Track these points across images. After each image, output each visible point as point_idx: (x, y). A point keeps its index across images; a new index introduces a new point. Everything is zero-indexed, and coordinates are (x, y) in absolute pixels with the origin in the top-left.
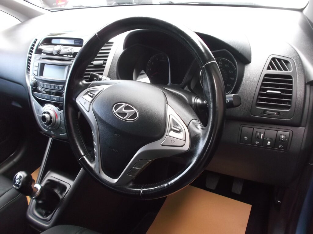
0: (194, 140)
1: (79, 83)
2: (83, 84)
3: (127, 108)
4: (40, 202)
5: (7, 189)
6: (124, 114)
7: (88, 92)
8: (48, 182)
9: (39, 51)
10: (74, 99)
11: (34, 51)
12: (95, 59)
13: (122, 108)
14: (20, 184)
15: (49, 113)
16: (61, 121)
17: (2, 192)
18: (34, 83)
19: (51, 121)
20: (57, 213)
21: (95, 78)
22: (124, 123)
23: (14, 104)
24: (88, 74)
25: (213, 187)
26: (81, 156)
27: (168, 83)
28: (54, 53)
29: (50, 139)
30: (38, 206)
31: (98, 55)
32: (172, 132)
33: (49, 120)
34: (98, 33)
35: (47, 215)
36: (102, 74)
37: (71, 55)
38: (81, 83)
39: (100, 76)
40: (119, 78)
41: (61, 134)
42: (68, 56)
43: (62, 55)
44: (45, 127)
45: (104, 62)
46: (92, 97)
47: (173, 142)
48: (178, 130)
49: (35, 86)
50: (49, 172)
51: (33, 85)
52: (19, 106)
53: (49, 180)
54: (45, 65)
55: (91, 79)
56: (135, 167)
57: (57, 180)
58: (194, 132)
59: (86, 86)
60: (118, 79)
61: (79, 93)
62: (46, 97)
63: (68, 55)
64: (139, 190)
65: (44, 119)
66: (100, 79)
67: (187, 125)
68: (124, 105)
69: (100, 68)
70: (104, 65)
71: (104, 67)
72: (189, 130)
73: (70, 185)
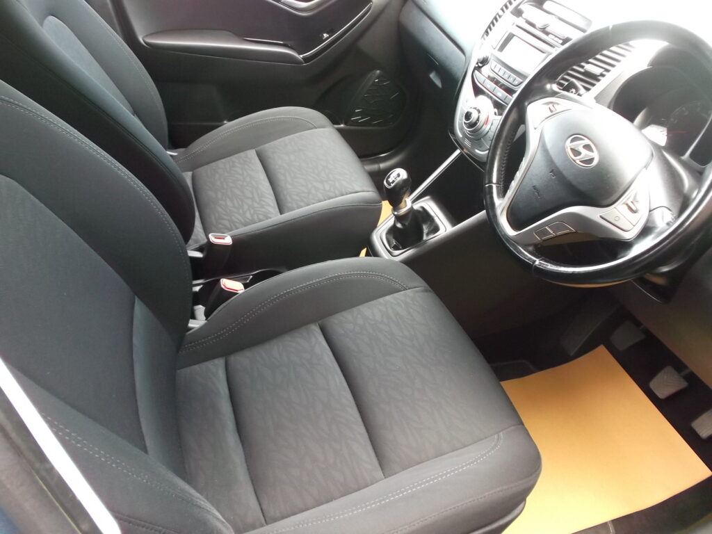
0: (646, 231)
1: (545, 84)
2: (552, 89)
3: (587, 147)
4: (399, 225)
5: (365, 189)
6: (577, 153)
7: (551, 103)
8: (421, 209)
9: (518, 12)
10: (526, 104)
11: (511, 8)
12: (591, 60)
13: (579, 145)
14: (392, 185)
15: (479, 112)
16: (488, 132)
17: (358, 189)
18: (484, 59)
19: (475, 124)
20: (410, 252)
21: (574, 90)
22: (572, 164)
23: (432, 76)
24: (567, 80)
26: (490, 182)
27: (683, 154)
28: (539, 25)
29: (458, 152)
30: (393, 231)
31: (598, 56)
32: (625, 206)
33: (474, 121)
34: (614, 27)
35: (396, 248)
36: (588, 89)
37: (560, 39)
38: (548, 86)
39: (582, 91)
41: (477, 151)
42: (556, 39)
43: (547, 34)
44: (462, 129)
45: (605, 73)
46: (551, 111)
47: (617, 219)
48: (634, 208)
49: (484, 62)
50: (427, 197)
51: (482, 59)
52: (438, 83)
53: (423, 208)
54: (515, 37)
55: (567, 89)
57: (432, 214)
58: (653, 222)
59: (554, 94)
61: (538, 97)
62: (488, 86)
63: (556, 37)
65: (468, 116)
66: (579, 95)
67: (652, 208)
68: (587, 142)
69: (591, 79)
70: (600, 78)
71: (599, 80)
72: (650, 215)
73: (445, 228)
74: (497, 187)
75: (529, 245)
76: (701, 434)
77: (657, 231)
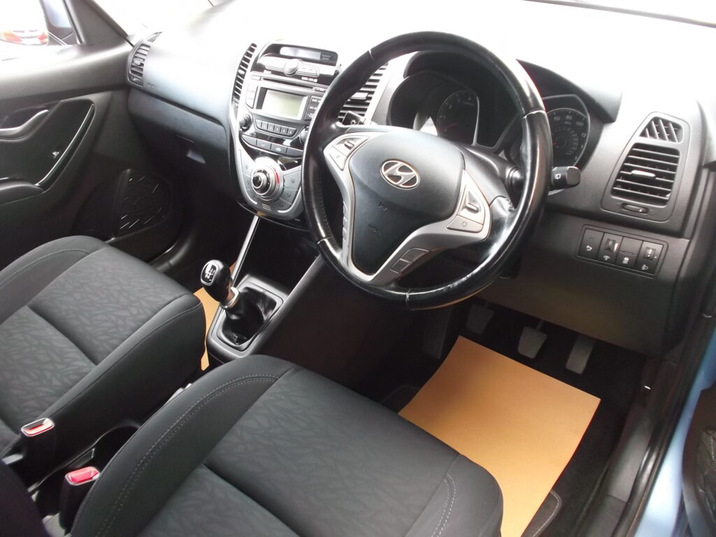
0: (496, 225)
1: (330, 124)
2: (337, 127)
3: (403, 169)
4: (234, 317)
5: (177, 295)
6: (397, 178)
7: (345, 140)
8: (246, 291)
9: (258, 68)
10: (321, 149)
11: (250, 65)
12: (362, 89)
13: (395, 170)
14: (213, 280)
15: (265, 172)
16: (283, 189)
17: (169, 299)
18: (246, 121)
19: (267, 186)
20: (256, 341)
21: (354, 121)
22: (397, 191)
23: (190, 155)
24: (343, 114)
25: (531, 354)
26: (320, 237)
27: (472, 142)
28: (286, 71)
29: (256, 219)
30: (228, 326)
31: (368, 83)
32: (465, 210)
33: (265, 183)
34: (372, 50)
35: (241, 341)
36: (363, 115)
37: (314, 78)
38: (333, 126)
39: (362, 119)
40: (390, 123)
41: (280, 211)
42: (310, 79)
43: (299, 77)
44: (254, 196)
45: (369, 96)
46: (350, 148)
47: (465, 224)
48: (475, 209)
49: (247, 124)
50: (246, 277)
51: (244, 123)
52: (200, 160)
53: (247, 288)
54: (268, 91)
55: (347, 122)
56: (403, 258)
57: (261, 290)
58: (497, 214)
59: (342, 131)
60: (388, 124)
61: (329, 139)
62: (263, 146)
63: (309, 77)
64: (404, 294)
65: (256, 181)
66: (361, 123)
67: (490, 203)
68: (400, 164)
69: (364, 103)
70: (367, 101)
71: (368, 104)
72: (491, 210)
73: (282, 299)
74: (329, 240)
75: (390, 283)
76: (577, 372)
77: (506, 221)
